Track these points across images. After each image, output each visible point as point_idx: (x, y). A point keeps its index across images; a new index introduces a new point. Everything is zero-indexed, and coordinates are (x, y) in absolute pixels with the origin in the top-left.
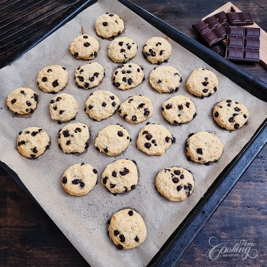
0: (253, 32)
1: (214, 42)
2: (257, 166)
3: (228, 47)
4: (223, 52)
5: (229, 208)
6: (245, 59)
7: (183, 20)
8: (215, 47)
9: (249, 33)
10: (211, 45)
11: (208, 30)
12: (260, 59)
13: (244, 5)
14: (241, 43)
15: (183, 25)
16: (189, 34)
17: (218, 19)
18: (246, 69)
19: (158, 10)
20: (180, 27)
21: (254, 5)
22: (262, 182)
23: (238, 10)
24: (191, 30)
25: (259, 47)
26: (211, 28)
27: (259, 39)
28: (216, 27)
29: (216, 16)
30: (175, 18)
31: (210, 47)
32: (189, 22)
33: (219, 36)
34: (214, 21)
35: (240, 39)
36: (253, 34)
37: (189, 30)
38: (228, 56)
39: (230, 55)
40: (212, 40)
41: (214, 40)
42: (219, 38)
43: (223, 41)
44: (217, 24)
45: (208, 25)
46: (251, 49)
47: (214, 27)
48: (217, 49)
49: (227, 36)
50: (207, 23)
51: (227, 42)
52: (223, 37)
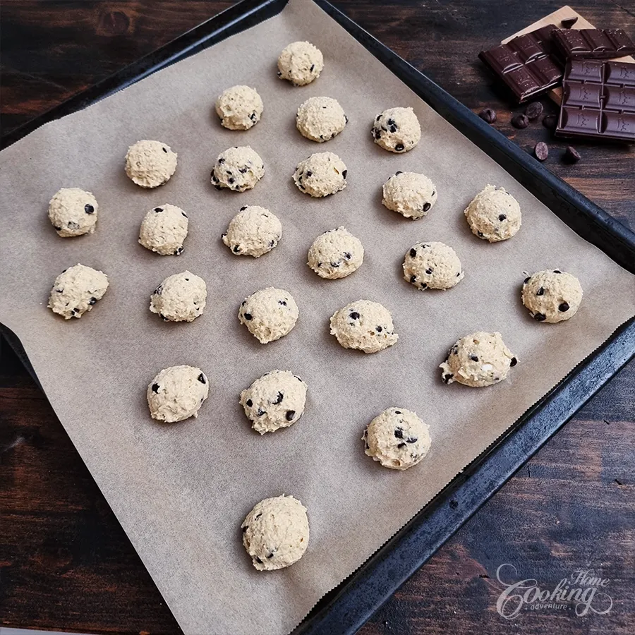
0: (624, 72)
1: (532, 92)
3: (565, 104)
4: (551, 117)
5: (570, 483)
6: (605, 134)
7: (457, 42)
8: (534, 103)
9: (615, 74)
10: (524, 99)
11: (517, 65)
13: (602, 14)
14: (595, 98)
15: (456, 54)
16: (471, 75)
17: (539, 42)
18: (608, 156)
19: (398, 20)
20: (448, 58)
21: (624, 15)
23: (583, 24)
24: (474, 65)
26: (524, 62)
28: (537, 59)
29: (535, 34)
30: (439, 38)
31: (522, 104)
32: (470, 47)
33: (543, 79)
34: (532, 46)
35: (592, 86)
36: (623, 75)
37: (469, 65)
38: (563, 126)
39: (569, 123)
40: (527, 88)
41: (532, 89)
42: (544, 83)
43: (552, 92)
44: (539, 52)
45: (517, 54)
46: (620, 111)
47: (530, 58)
48: (539, 109)
49: (564, 80)
50: (513, 50)
51: (562, 94)
52: (552, 83)
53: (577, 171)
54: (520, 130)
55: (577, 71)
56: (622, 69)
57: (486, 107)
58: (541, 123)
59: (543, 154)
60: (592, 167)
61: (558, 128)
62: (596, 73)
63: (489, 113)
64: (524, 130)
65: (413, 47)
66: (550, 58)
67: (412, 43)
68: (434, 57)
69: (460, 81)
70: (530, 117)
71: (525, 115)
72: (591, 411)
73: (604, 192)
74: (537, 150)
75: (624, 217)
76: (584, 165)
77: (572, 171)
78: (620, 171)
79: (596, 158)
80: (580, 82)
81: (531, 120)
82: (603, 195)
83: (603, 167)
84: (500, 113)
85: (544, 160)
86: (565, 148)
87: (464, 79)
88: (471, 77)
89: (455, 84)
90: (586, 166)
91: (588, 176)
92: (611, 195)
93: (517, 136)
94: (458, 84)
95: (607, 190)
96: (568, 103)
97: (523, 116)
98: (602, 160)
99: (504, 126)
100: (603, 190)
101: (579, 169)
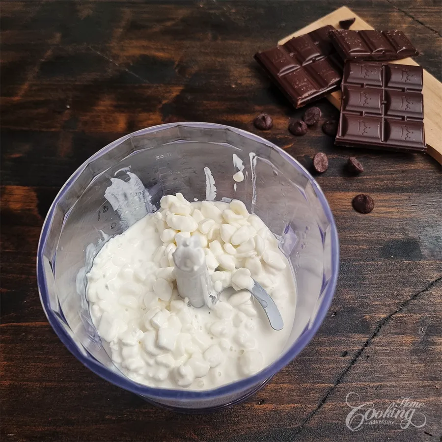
0: (405, 75)
1: (309, 96)
3: (344, 110)
4: (331, 123)
6: (389, 142)
7: (234, 42)
8: (312, 108)
9: (396, 77)
10: (301, 104)
11: (293, 67)
12: (426, 142)
13: (379, 16)
14: (376, 102)
15: (232, 54)
16: (247, 77)
17: (317, 43)
18: (392, 167)
19: (173, 19)
20: (224, 60)
21: (402, 16)
23: (361, 25)
24: (251, 66)
25: (422, 113)
26: (301, 64)
27: (422, 92)
28: (314, 61)
29: (313, 35)
30: (215, 38)
31: (298, 109)
32: (248, 47)
33: (321, 82)
34: (309, 47)
35: (373, 90)
36: (405, 78)
37: (246, 66)
38: (344, 133)
39: (350, 131)
40: (304, 92)
41: (310, 93)
42: (322, 87)
43: (332, 96)
44: (316, 53)
45: (294, 56)
46: (403, 118)
47: (307, 59)
48: (317, 115)
49: (342, 83)
50: (290, 52)
51: (342, 99)
52: (330, 86)
53: (360, 185)
54: (298, 138)
55: (356, 73)
56: (403, 71)
57: (262, 112)
58: (319, 129)
59: (323, 165)
60: (376, 180)
61: (337, 137)
62: (376, 76)
63: (264, 119)
64: (302, 138)
65: (188, 48)
66: (329, 61)
67: (187, 43)
68: (208, 58)
69: (236, 84)
70: (309, 123)
71: (303, 120)
73: (391, 210)
74: (316, 162)
75: (414, 239)
76: (368, 177)
77: (354, 185)
78: (406, 184)
79: (381, 169)
80: (360, 86)
81: (309, 126)
82: (389, 212)
83: (388, 180)
84: (277, 119)
85: (324, 172)
86: (346, 158)
87: (239, 82)
88: (246, 79)
89: (230, 87)
90: (370, 179)
91: (372, 191)
92: (397, 212)
93: (295, 144)
94: (234, 86)
95: (394, 207)
96: (347, 108)
97: (301, 122)
98: (387, 171)
99: (281, 134)
100: (389, 207)
101: (362, 182)
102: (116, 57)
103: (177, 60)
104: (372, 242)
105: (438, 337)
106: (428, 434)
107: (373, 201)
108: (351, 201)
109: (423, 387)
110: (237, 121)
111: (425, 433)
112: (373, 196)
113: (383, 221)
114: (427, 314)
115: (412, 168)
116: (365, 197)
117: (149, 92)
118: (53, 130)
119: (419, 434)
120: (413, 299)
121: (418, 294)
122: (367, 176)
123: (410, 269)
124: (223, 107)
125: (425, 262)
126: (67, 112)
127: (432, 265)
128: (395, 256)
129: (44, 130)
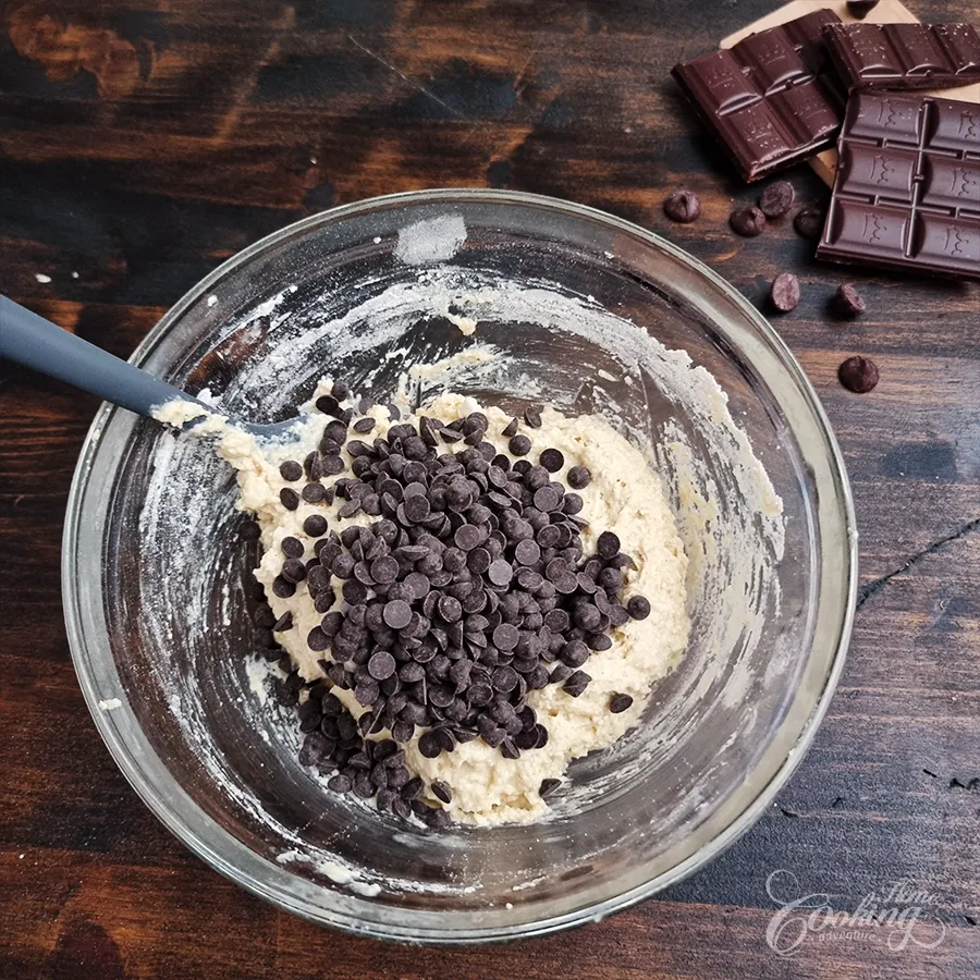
0: (967, 125)
1: (774, 159)
2: (949, 831)
3: (840, 190)
4: (813, 216)
6: (919, 259)
7: (633, 37)
8: (778, 184)
9: (948, 127)
10: (757, 174)
11: (748, 98)
14: (902, 176)
15: (628, 63)
16: (656, 112)
17: (798, 47)
18: (921, 306)
20: (612, 74)
22: (972, 922)
23: (890, 11)
24: (664, 90)
26: (764, 92)
28: (789, 87)
29: (793, 29)
30: (595, 27)
31: (752, 184)
32: (661, 49)
33: (798, 130)
34: (783, 57)
35: (901, 152)
36: (965, 131)
37: (654, 89)
38: (835, 237)
39: (846, 233)
40: (765, 151)
41: (776, 152)
42: (801, 141)
43: (818, 159)
44: (795, 69)
45: (750, 73)
46: (953, 210)
47: (776, 82)
48: (787, 197)
49: (841, 136)
50: (743, 64)
51: (837, 167)
52: (817, 141)
53: (857, 338)
54: (747, 240)
55: (871, 115)
56: (963, 116)
57: (680, 185)
58: (789, 225)
59: (789, 297)
60: (887, 330)
61: (822, 244)
62: (909, 122)
63: (684, 201)
64: (753, 240)
65: (542, 46)
66: (819, 85)
67: (540, 36)
68: (581, 70)
69: (632, 126)
70: (770, 213)
71: (759, 205)
72: (846, 892)
73: (909, 388)
74: (776, 291)
75: (946, 444)
76: (872, 324)
77: (846, 337)
78: (943, 341)
79: (898, 309)
80: (875, 143)
81: (770, 219)
82: (906, 393)
83: (910, 330)
84: (708, 200)
85: (791, 310)
86: (835, 285)
87: (639, 121)
88: (654, 116)
89: (622, 132)
90: (877, 327)
91: (878, 350)
92: (921, 393)
93: (738, 254)
94: (628, 130)
95: (915, 383)
96: (846, 188)
97: (754, 212)
98: (910, 314)
99: (714, 231)
100: (907, 383)
101: (861, 332)
102: (401, 62)
103: (520, 70)
104: (868, 446)
105: (967, 618)
106: (929, 773)
107: (877, 371)
108: (836, 368)
109: (930, 698)
110: (630, 202)
111: (925, 771)
112: (879, 361)
113: (892, 409)
114: (953, 579)
115: (960, 309)
116: (863, 362)
117: (465, 137)
118: (288, 206)
119: (914, 773)
120: (932, 551)
121: (940, 543)
122: (872, 321)
123: (932, 498)
124: (605, 173)
125: (961, 486)
126: (312, 170)
127: (973, 493)
128: (908, 473)
129: (271, 205)
